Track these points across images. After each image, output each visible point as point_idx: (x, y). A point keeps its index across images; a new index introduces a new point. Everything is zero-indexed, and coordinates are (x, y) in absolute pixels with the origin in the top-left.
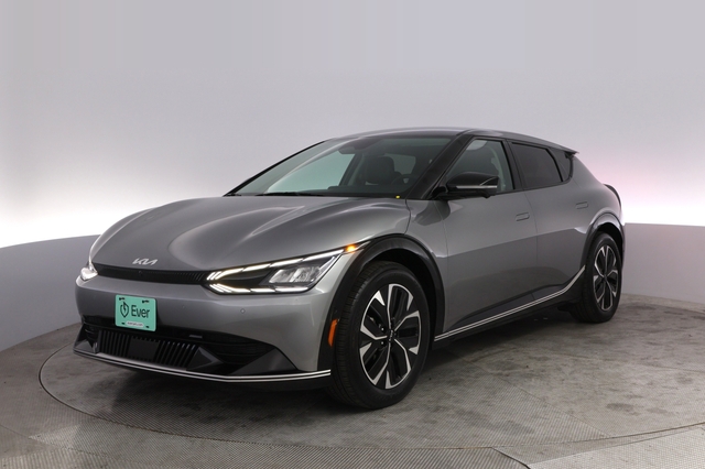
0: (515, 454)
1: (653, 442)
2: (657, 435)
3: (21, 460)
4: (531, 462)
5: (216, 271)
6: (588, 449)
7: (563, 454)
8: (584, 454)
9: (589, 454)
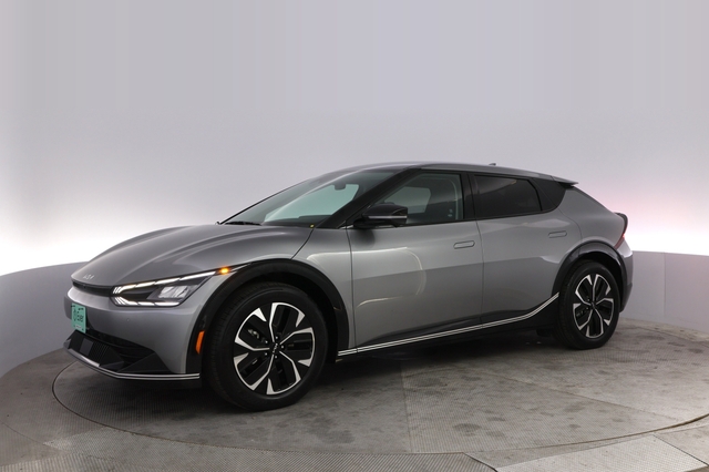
0: (485, 458)
1: (609, 448)
2: (612, 441)
3: (36, 464)
4: (499, 466)
5: (118, 286)
6: (551, 454)
7: (528, 459)
8: (547, 459)
9: (552, 459)
